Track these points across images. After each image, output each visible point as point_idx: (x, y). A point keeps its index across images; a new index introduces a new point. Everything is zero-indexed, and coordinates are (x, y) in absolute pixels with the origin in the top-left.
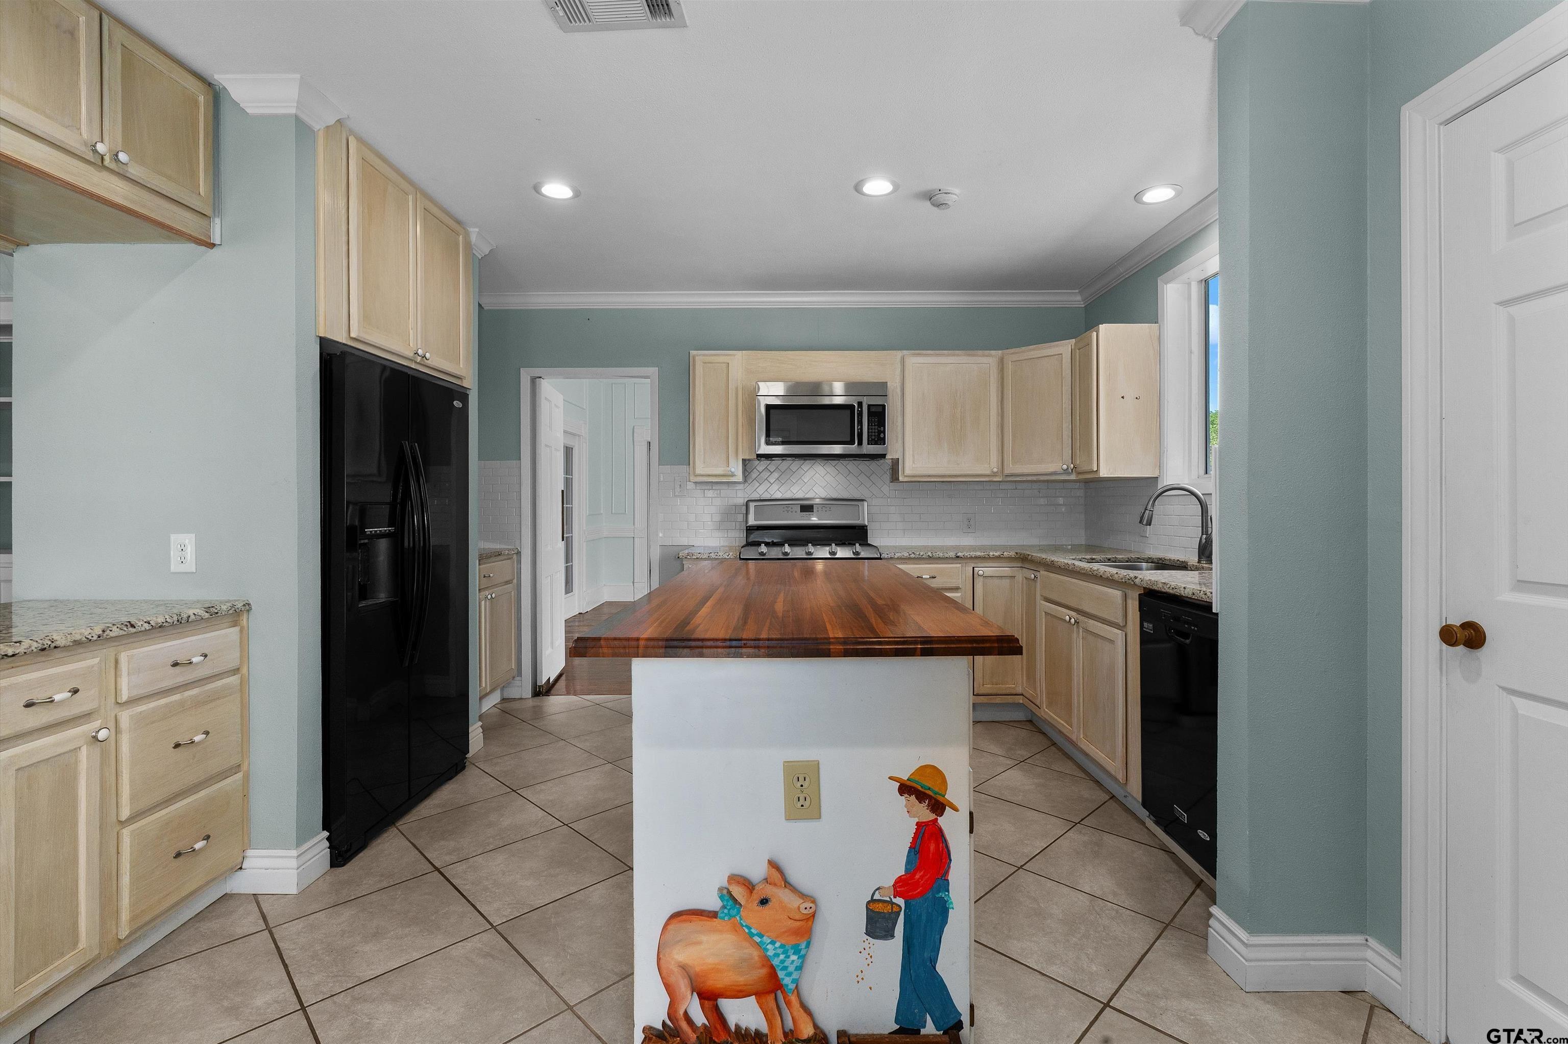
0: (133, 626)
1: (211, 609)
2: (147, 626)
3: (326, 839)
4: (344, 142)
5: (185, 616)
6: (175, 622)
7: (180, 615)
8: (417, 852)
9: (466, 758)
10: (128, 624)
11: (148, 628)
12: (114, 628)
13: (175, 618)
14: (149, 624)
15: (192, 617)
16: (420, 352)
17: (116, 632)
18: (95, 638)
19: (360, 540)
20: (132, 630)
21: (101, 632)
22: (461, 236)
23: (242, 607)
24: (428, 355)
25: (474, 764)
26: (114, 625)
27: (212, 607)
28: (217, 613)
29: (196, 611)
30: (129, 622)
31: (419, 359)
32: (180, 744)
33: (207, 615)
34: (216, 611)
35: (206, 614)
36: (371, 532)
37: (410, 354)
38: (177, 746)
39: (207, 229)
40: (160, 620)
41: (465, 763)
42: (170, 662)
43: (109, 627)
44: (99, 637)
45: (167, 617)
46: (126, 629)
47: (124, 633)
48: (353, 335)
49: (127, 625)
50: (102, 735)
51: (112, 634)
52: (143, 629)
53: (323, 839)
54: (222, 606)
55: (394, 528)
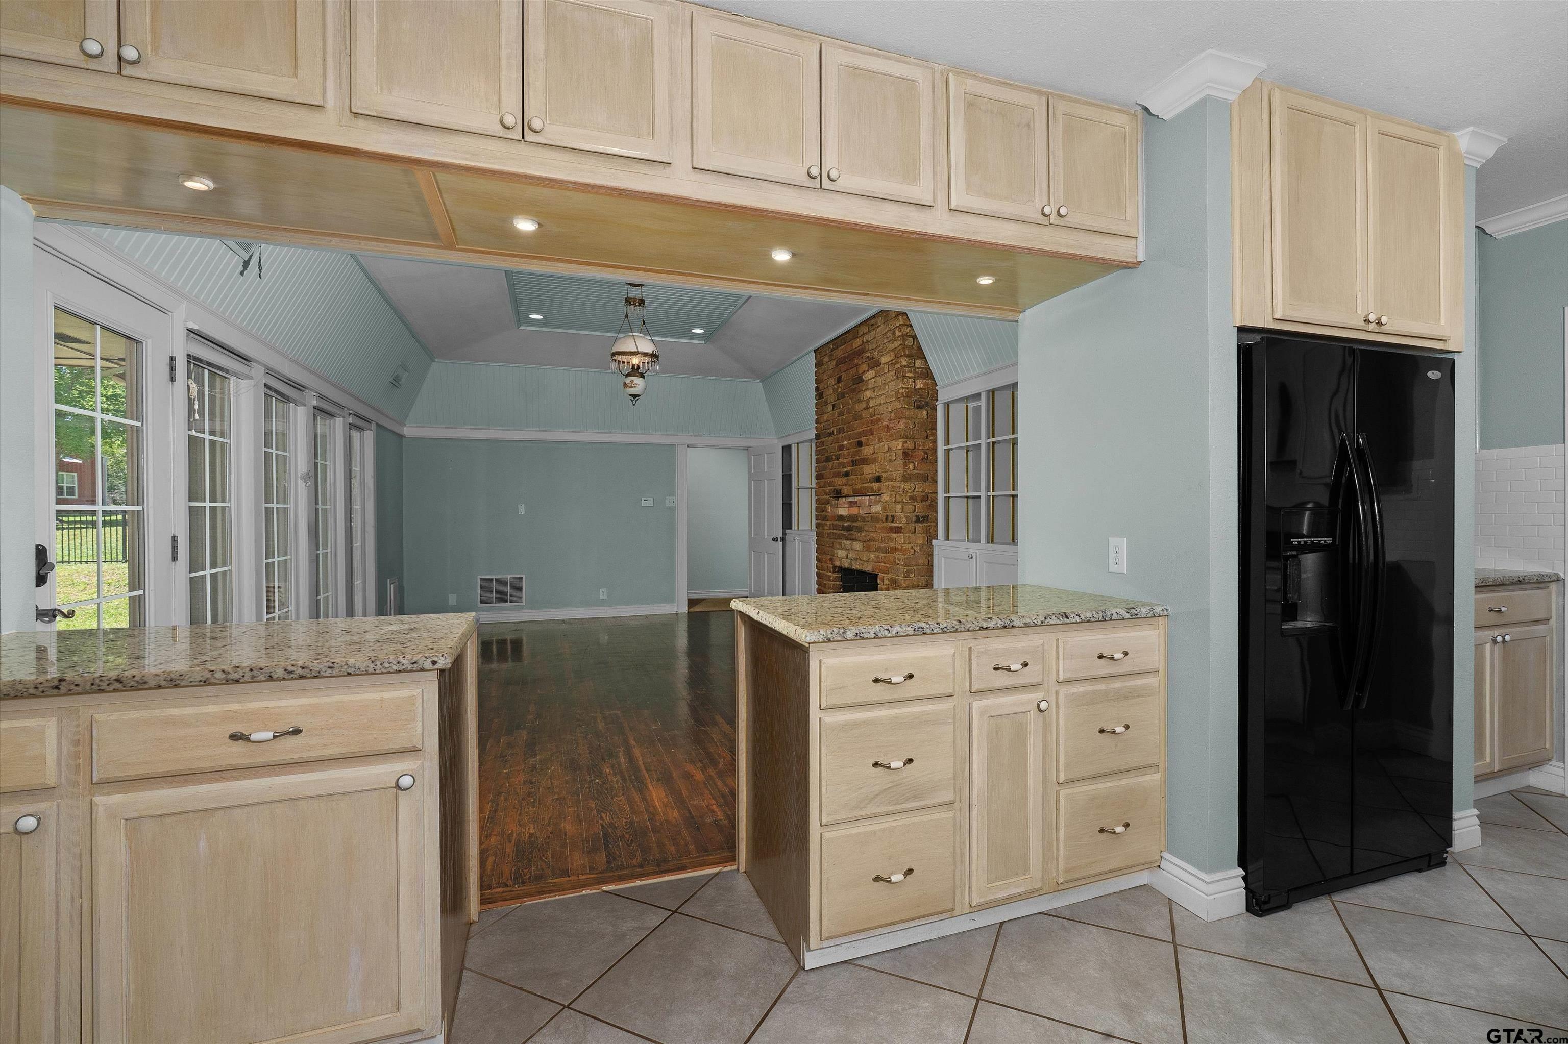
0: (1067, 617)
1: (1132, 610)
2: (1077, 619)
3: (1242, 877)
4: (1266, 99)
5: (1109, 614)
6: (1100, 619)
7: (1105, 613)
8: (1353, 948)
9: (1447, 852)
10: (1063, 614)
11: (1078, 621)
12: (1053, 617)
13: (1101, 615)
14: (1079, 617)
15: (1115, 616)
16: (1372, 318)
17: (1054, 620)
18: (1039, 623)
19: (1286, 551)
20: (1067, 621)
21: (1043, 619)
22: (1441, 150)
23: (1161, 612)
24: (1384, 320)
25: (1460, 865)
26: (1053, 614)
27: (1133, 608)
28: (1137, 615)
29: (1118, 611)
30: (1065, 613)
31: (1372, 327)
32: (1104, 730)
33: (1128, 616)
34: (1136, 613)
35: (1127, 614)
36: (1299, 542)
37: (1361, 324)
38: (1102, 731)
39: (1133, 250)
40: (1089, 615)
41: (1446, 858)
42: (1097, 655)
43: (1049, 615)
44: (1042, 623)
45: (1094, 613)
46: (1061, 619)
47: (1060, 622)
48: (1277, 316)
49: (1062, 616)
50: (1043, 705)
51: (1051, 622)
52: (1074, 621)
53: (1238, 876)
54: (1142, 609)
55: (1331, 539)
